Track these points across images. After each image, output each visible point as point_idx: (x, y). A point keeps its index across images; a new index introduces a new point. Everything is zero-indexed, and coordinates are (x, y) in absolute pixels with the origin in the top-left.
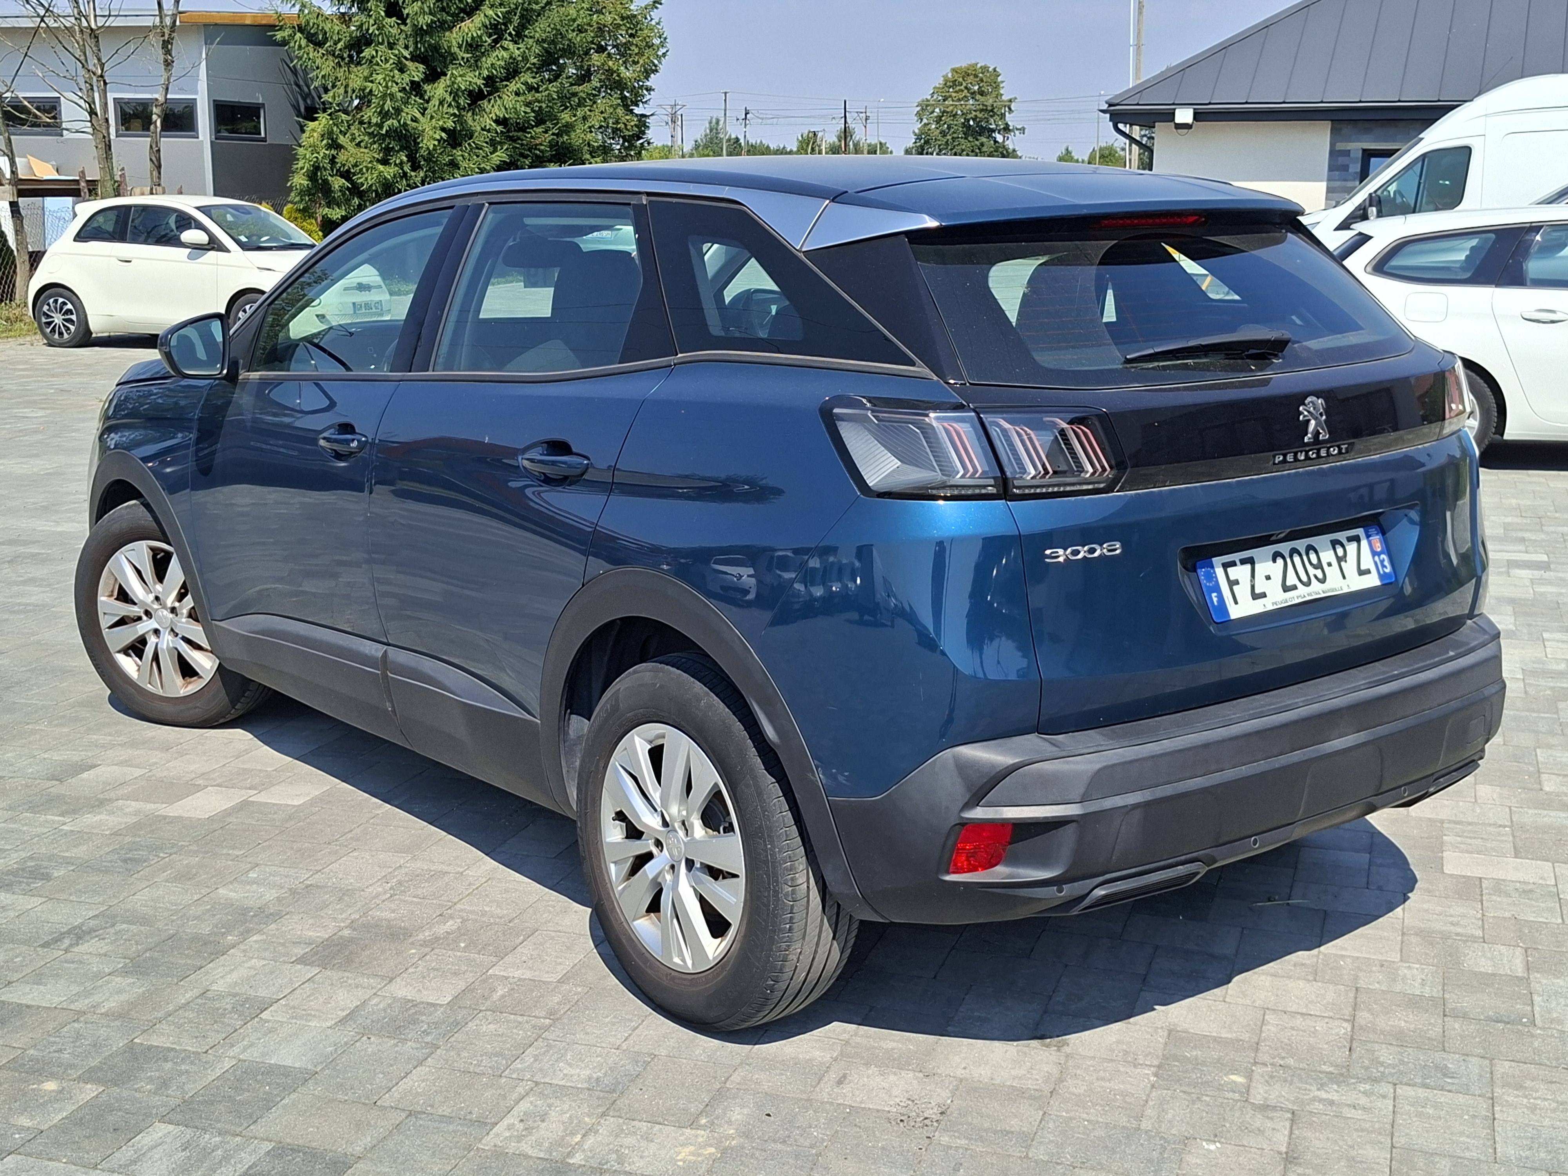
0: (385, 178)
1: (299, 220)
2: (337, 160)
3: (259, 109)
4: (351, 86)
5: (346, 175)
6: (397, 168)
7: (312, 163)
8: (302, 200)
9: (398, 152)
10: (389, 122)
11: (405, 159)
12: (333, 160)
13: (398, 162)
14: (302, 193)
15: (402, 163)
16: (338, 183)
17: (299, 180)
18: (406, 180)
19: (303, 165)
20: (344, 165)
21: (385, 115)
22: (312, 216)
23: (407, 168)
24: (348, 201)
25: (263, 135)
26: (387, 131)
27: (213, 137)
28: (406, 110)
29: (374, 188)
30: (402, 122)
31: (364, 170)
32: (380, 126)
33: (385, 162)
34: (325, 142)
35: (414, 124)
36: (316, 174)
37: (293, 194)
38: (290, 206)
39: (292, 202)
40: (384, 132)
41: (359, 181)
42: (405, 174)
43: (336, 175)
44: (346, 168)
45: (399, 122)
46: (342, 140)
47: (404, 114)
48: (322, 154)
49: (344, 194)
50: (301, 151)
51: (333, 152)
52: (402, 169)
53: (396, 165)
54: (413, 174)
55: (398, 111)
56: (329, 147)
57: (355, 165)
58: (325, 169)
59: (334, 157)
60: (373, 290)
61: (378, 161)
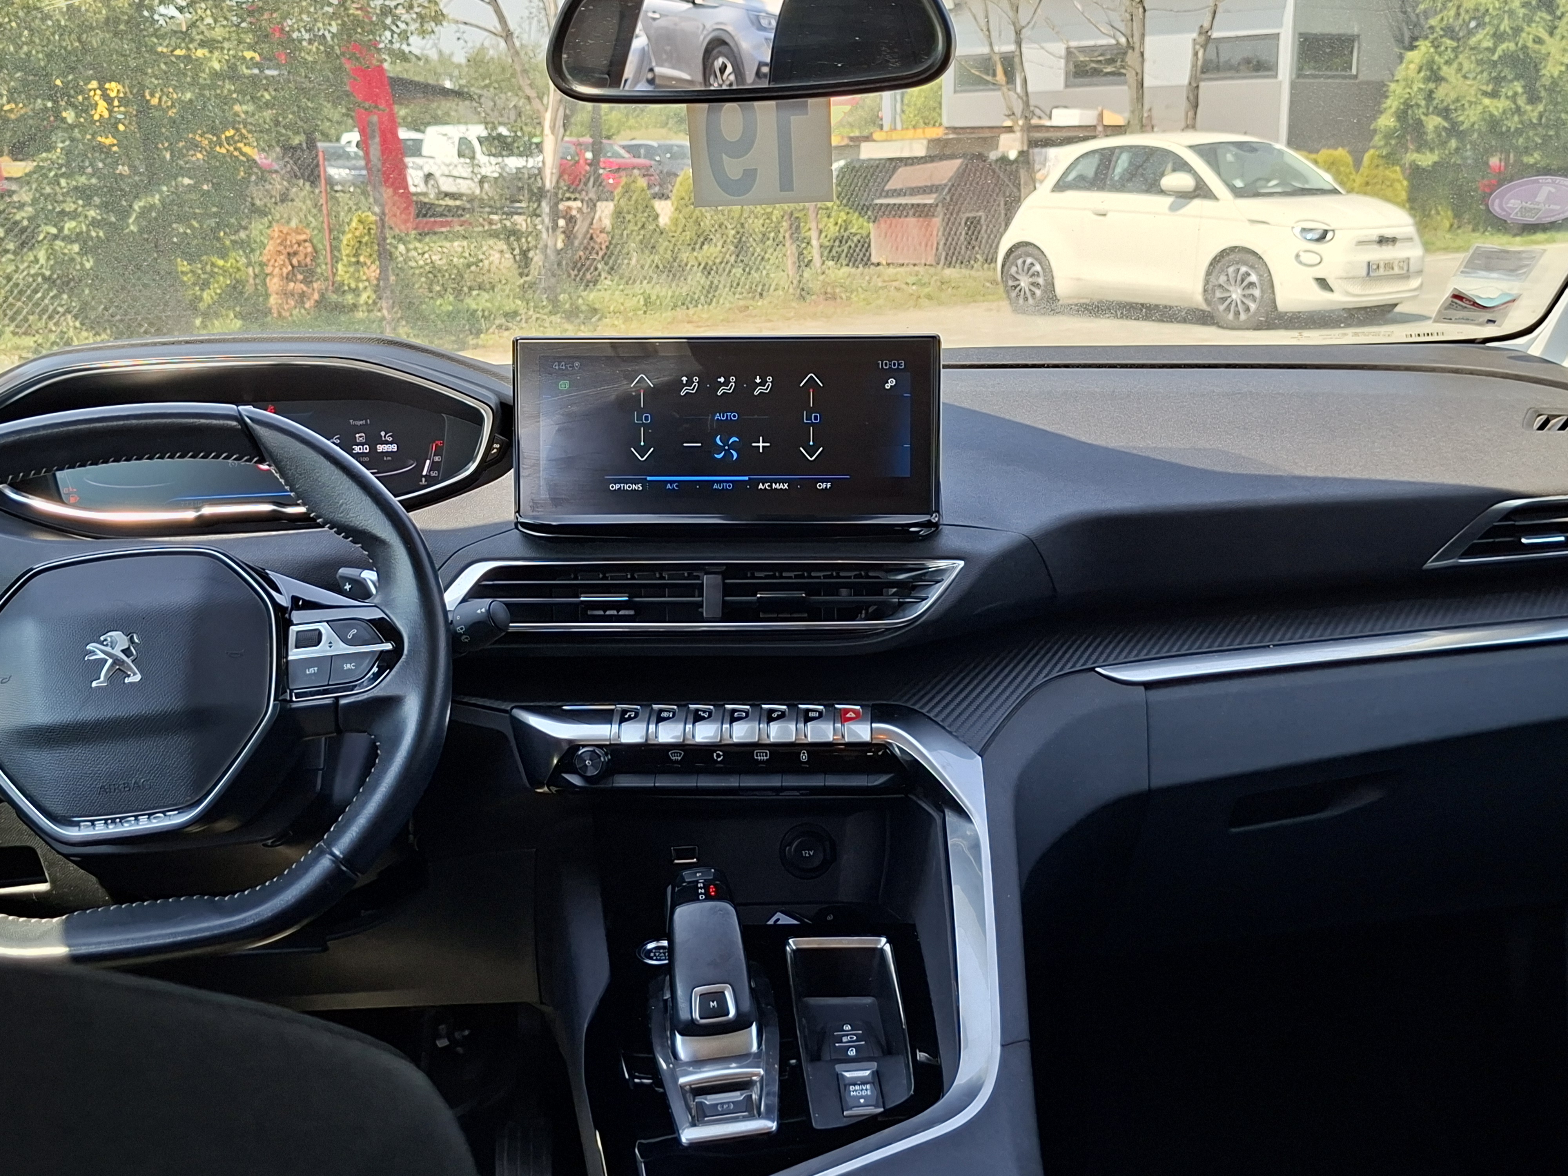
0: (1491, 115)
1: (1381, 168)
2: (1434, 96)
3: (1353, 41)
4: (1464, 5)
5: (1445, 112)
6: (1508, 102)
7: (1402, 101)
8: (1386, 144)
9: (1512, 81)
10: (1504, 46)
11: (1520, 90)
12: (1430, 96)
13: (1510, 94)
14: (1388, 136)
15: (1516, 94)
16: (1433, 122)
17: (1386, 121)
18: (1519, 115)
19: (1392, 104)
20: (1442, 101)
21: (1499, 37)
22: (1396, 162)
23: (1521, 101)
24: (1444, 144)
25: (1354, 72)
26: (1500, 57)
27: (1294, 76)
28: (1527, 29)
29: (1476, 127)
30: (1520, 45)
31: (1467, 105)
32: (1492, 51)
33: (1494, 95)
34: (1422, 74)
35: (1537, 46)
36: (1405, 112)
37: (1376, 138)
38: (1372, 151)
39: (1374, 147)
40: (1495, 57)
41: (1461, 119)
42: (1518, 109)
43: (1433, 113)
44: (1445, 104)
45: (1517, 44)
46: (1446, 71)
47: (1524, 35)
48: (1415, 89)
49: (1439, 135)
50: (1393, 86)
51: (1432, 85)
52: (1515, 103)
53: (1507, 97)
54: (1529, 108)
55: (1517, 31)
56: (1427, 80)
57: (1457, 100)
58: (1418, 106)
59: (1431, 92)
60: (1398, 244)
61: (1485, 94)
